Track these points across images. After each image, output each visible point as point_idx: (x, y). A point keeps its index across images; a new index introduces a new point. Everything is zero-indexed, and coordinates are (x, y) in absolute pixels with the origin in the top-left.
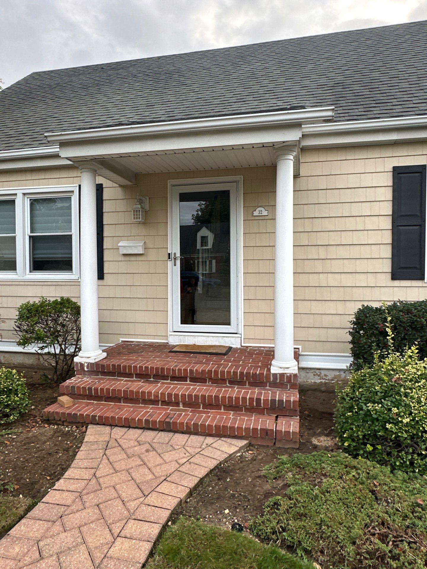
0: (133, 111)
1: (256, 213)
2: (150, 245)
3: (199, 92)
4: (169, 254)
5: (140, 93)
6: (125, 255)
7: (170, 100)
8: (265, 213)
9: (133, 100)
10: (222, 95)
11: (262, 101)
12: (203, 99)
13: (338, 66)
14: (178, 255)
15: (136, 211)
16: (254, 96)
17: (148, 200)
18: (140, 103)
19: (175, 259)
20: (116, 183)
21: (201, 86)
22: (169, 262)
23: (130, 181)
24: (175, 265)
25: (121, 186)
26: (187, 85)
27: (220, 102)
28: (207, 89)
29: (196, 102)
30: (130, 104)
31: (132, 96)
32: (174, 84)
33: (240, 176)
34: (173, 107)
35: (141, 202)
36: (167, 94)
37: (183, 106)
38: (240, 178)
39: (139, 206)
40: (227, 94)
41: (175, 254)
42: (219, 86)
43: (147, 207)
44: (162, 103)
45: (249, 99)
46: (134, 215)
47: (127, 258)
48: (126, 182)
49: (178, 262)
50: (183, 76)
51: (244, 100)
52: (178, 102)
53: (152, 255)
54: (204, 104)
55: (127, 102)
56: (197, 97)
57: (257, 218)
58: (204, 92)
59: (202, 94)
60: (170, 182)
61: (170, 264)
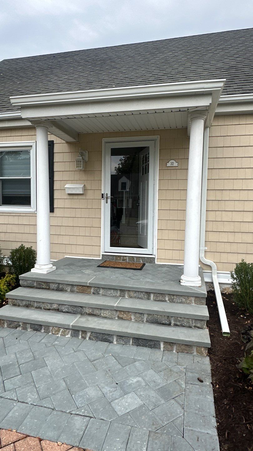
0: (77, 87)
1: (169, 164)
2: (88, 187)
3: (126, 73)
4: (103, 194)
5: (82, 74)
6: (69, 194)
7: (105, 79)
8: (176, 164)
9: (77, 78)
10: (144, 75)
11: (174, 79)
12: (129, 78)
13: (230, 54)
14: (109, 195)
15: (78, 161)
16: (168, 76)
17: (87, 153)
18: (82, 81)
19: (107, 198)
20: (65, 141)
21: (128, 69)
22: (102, 200)
23: (74, 138)
24: (107, 202)
25: (67, 142)
26: (117, 68)
27: (142, 80)
28: (132, 71)
29: (124, 80)
30: (74, 82)
31: (76, 76)
32: (107, 67)
33: (157, 136)
34: (107, 84)
35: (82, 155)
36: (102, 74)
37: (114, 83)
38: (157, 137)
39: (81, 158)
40: (147, 75)
41: (107, 194)
42: (141, 68)
43: (87, 159)
44: (98, 81)
45: (164, 78)
46: (77, 164)
47: (71, 197)
48: (71, 140)
49: (109, 201)
50: (114, 62)
51: (160, 79)
52: (110, 80)
53: (90, 195)
54: (130, 82)
55: (72, 80)
56: (125, 77)
57: (169, 168)
58: (130, 73)
59: (129, 75)
60: (104, 140)
61: (103, 202)
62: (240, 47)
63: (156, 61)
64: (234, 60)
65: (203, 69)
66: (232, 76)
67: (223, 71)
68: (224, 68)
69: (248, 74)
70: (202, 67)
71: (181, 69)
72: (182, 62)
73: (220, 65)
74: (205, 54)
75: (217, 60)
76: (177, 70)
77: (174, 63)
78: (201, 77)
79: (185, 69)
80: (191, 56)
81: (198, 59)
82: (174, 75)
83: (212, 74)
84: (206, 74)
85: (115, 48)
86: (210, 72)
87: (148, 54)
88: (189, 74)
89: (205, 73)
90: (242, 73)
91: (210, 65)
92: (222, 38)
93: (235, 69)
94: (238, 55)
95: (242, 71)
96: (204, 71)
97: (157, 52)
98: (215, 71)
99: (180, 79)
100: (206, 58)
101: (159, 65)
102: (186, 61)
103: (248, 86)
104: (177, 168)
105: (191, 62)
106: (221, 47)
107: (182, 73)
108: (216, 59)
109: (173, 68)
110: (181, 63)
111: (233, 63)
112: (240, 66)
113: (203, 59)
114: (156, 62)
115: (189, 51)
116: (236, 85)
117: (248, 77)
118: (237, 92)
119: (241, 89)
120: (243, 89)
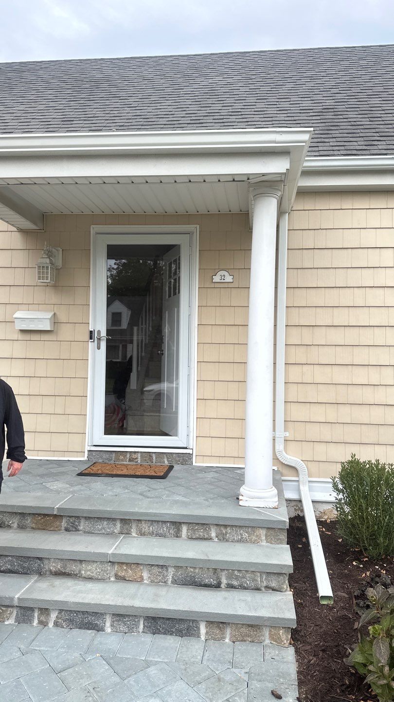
0: (42, 127)
1: (217, 279)
2: (62, 317)
3: (137, 108)
4: (91, 332)
5: (52, 104)
6: (23, 331)
7: (97, 115)
8: (229, 279)
9: (42, 111)
10: (171, 113)
11: (226, 124)
12: (142, 117)
14: (104, 333)
15: (41, 267)
16: (215, 118)
17: (61, 252)
18: (53, 117)
19: (99, 339)
20: (15, 227)
21: (140, 100)
22: (90, 343)
23: (35, 223)
24: (99, 348)
25: (20, 230)
26: (121, 98)
27: (167, 123)
28: (148, 105)
29: (134, 121)
30: (38, 117)
31: (42, 107)
32: (102, 95)
33: (195, 226)
34: (100, 125)
35: (50, 255)
36: (91, 107)
37: (114, 124)
38: (194, 228)
39: (48, 261)
40: (177, 113)
41: (99, 332)
42: (166, 101)
43: (59, 263)
44: (84, 119)
45: (208, 121)
46: (39, 272)
47: (27, 337)
48: (27, 225)
49: (103, 345)
50: (116, 86)
51: (201, 121)
52: (107, 118)
53: (66, 333)
54: (145, 124)
55: (34, 114)
56: (134, 114)
57: (217, 285)
58: (145, 108)
59: (143, 111)
60: (94, 229)
61: (92, 346)
62: (341, 77)
63: (193, 90)
64: (331, 98)
65: (278, 109)
66: (327, 124)
67: (311, 114)
68: (314, 111)
69: (355, 123)
70: (275, 106)
71: (238, 106)
72: (240, 96)
73: (307, 104)
74: (280, 83)
75: (302, 96)
76: (231, 108)
77: (225, 96)
78: (274, 122)
79: (246, 107)
80: (255, 85)
81: (268, 92)
82: (225, 117)
83: (293, 118)
84: (283, 119)
85: (117, 61)
86: (289, 115)
87: (179, 76)
88: (253, 116)
89: (282, 117)
90: (345, 120)
91: (289, 103)
92: (311, 58)
93: (333, 114)
94: (338, 89)
95: (344, 116)
96: (278, 112)
97: (197, 75)
98: (299, 115)
99: (236, 124)
100: (283, 91)
101: (199, 97)
102: (248, 93)
103: (355, 144)
104: (230, 285)
105: (256, 95)
106: (309, 74)
107: (240, 113)
108: (299, 93)
109: (225, 105)
110: (238, 96)
111: (330, 103)
112: (341, 108)
113: (278, 92)
114: (193, 92)
115: (253, 77)
116: (334, 140)
117: (354, 127)
118: (336, 153)
119: (343, 148)
120: (346, 147)
